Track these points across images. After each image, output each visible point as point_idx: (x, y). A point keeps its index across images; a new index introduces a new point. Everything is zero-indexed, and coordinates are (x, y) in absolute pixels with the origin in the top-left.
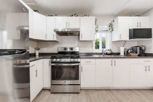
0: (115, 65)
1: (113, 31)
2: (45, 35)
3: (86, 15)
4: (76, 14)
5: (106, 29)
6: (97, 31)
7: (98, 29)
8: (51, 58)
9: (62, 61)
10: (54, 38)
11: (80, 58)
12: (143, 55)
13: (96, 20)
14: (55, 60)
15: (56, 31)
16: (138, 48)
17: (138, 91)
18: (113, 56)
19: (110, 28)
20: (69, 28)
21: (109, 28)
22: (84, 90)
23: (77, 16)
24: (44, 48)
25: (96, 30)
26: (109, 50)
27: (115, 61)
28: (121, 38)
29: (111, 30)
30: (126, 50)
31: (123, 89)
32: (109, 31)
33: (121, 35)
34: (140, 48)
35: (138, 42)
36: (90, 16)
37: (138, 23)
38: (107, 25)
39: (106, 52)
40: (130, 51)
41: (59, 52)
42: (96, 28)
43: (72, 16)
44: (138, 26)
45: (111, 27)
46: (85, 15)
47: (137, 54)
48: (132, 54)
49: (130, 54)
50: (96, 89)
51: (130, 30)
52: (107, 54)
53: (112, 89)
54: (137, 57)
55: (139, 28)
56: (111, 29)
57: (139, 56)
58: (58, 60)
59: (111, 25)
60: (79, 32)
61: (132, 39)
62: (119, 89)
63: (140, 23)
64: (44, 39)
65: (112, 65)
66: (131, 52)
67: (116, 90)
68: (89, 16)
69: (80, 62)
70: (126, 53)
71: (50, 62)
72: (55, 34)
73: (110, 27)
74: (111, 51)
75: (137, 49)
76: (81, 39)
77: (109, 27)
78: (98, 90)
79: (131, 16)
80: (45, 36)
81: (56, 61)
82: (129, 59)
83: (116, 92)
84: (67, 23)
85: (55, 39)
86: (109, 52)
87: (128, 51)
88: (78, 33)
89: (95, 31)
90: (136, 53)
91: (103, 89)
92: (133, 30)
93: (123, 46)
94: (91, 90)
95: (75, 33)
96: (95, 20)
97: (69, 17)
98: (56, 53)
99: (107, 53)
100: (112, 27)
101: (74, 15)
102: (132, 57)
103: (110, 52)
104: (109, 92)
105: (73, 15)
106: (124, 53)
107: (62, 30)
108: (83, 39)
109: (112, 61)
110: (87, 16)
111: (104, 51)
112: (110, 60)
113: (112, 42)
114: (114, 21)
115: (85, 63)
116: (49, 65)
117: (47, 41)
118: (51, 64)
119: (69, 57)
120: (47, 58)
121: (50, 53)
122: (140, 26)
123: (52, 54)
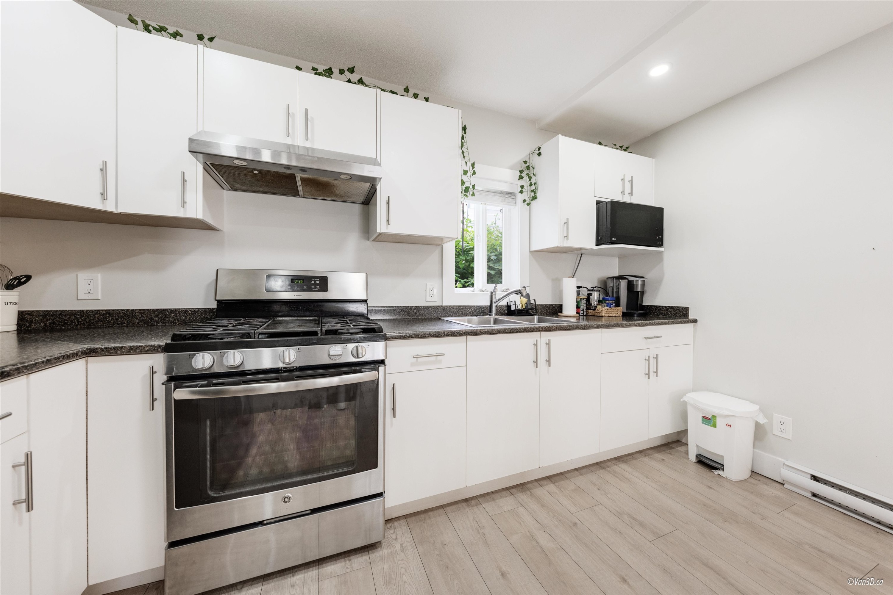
0: (548, 361)
1: (534, 198)
2: (103, 170)
3: (412, 92)
4: (352, 70)
5: (506, 188)
6: (467, 190)
7: (474, 180)
8: (167, 349)
9: (267, 365)
10: (184, 203)
11: (385, 338)
12: (640, 315)
13: (464, 129)
14: (202, 361)
15: (207, 155)
16: (624, 284)
17: (625, 462)
18: (535, 321)
19: (525, 182)
20: (308, 144)
21: (521, 182)
22: (403, 522)
23: (361, 82)
24: (83, 276)
25: (463, 183)
26: (518, 292)
27: (548, 344)
28: (567, 237)
29: (526, 195)
30: (584, 293)
31: (576, 469)
32: (520, 198)
33: (567, 223)
34: (631, 285)
35: (622, 257)
36: (436, 102)
37: (623, 180)
38: (512, 168)
39: (504, 303)
40: (595, 296)
41: (219, 302)
42: (465, 173)
43: (329, 73)
44: (623, 192)
45: (530, 178)
46: (407, 90)
47: (618, 311)
48: (604, 310)
49: (596, 307)
50: (466, 500)
51: (598, 203)
52: (509, 311)
53: (536, 481)
54: (620, 321)
55: (626, 199)
56: (527, 188)
57: (627, 316)
59: (528, 168)
60: (373, 182)
61: (606, 243)
62: (562, 474)
63: (631, 181)
64: (95, 203)
65: (536, 362)
66: (600, 301)
67: (549, 478)
68: (427, 100)
69: (382, 362)
70: (583, 305)
71: (161, 377)
73: (526, 178)
74: (528, 296)
75: (618, 288)
76: (381, 227)
77: (521, 178)
78: (473, 502)
79: (600, 143)
80: (98, 175)
81: (217, 369)
82: (599, 330)
83: (551, 487)
84: (293, 110)
85: (195, 210)
86: (519, 302)
87: (589, 295)
88: (367, 185)
89: (460, 188)
90: (618, 305)
91: (497, 492)
92: (609, 206)
93: (571, 273)
94: (441, 511)
95: (342, 187)
96: (461, 132)
97: (308, 77)
98: (194, 311)
99: (509, 307)
100: (533, 181)
101: (342, 72)
102: (604, 322)
103: (525, 300)
104: (523, 497)
105: (336, 71)
106: (578, 307)
108: (395, 228)
109: (536, 345)
110: (416, 96)
111: (499, 295)
112: (529, 339)
113: (532, 252)
114: (539, 154)
115: (412, 365)
116: (153, 400)
117: (121, 215)
118: (168, 394)
119: (315, 333)
120: (131, 348)
121: (142, 312)
122: (631, 194)
123: (157, 316)
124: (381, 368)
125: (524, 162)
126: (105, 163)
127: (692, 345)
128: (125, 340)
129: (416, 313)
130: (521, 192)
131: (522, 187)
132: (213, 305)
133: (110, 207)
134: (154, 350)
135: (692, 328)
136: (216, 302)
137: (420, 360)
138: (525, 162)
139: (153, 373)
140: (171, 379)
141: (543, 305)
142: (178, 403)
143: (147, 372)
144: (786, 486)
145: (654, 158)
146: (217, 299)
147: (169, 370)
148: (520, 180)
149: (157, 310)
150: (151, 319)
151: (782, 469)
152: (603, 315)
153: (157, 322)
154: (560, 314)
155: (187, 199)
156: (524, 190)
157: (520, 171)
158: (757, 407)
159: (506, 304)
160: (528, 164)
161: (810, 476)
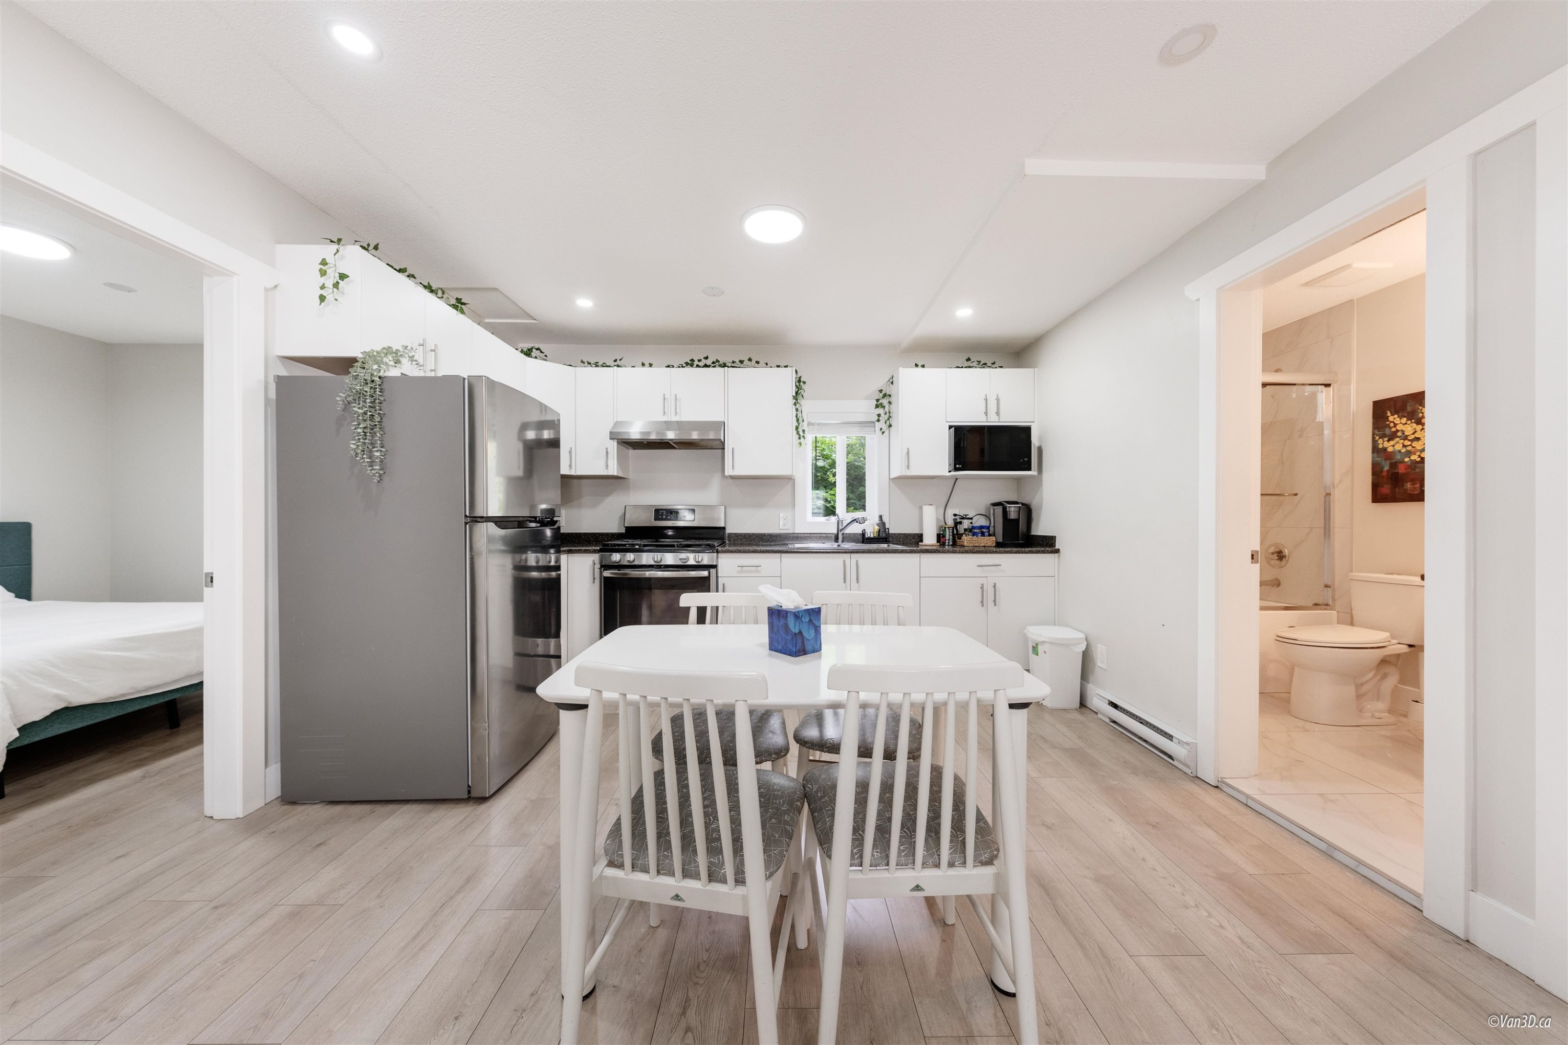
1: (891, 426)
2: (570, 452)
3: (755, 359)
4: (706, 358)
5: (865, 417)
8: (600, 551)
9: (644, 562)
10: (606, 467)
11: (717, 551)
13: (800, 381)
14: (616, 557)
15: (620, 439)
16: (999, 511)
19: (882, 410)
20: (677, 419)
21: (877, 411)
23: (714, 365)
28: (908, 467)
29: (884, 423)
32: (877, 426)
33: (908, 453)
37: (987, 399)
38: (868, 398)
39: (851, 530)
40: (966, 524)
41: (627, 528)
43: (691, 363)
44: (986, 413)
46: (751, 360)
47: (991, 541)
48: (966, 540)
49: (961, 536)
51: (955, 428)
52: (863, 539)
55: (992, 421)
56: (884, 416)
58: (630, 557)
59: (885, 395)
63: (997, 400)
65: (844, 580)
66: (966, 530)
68: (766, 364)
69: (717, 567)
70: (948, 535)
71: (598, 566)
72: (614, 445)
73: (881, 407)
74: (884, 527)
76: (729, 471)
77: (878, 406)
80: (568, 455)
81: (622, 563)
82: (917, 555)
84: (667, 396)
85: (613, 470)
86: (875, 532)
87: (957, 523)
88: (717, 442)
90: (993, 533)
92: (971, 431)
93: (944, 500)
95: (702, 443)
98: (613, 534)
99: (863, 534)
100: (888, 409)
101: (699, 361)
103: (881, 531)
105: (695, 360)
106: (940, 536)
107: (649, 433)
108: (740, 471)
109: (844, 564)
110: (758, 363)
111: (845, 524)
112: (838, 559)
113: (890, 479)
114: (892, 383)
115: (738, 572)
116: (594, 579)
117: (577, 476)
118: (601, 573)
119: (673, 546)
120: (585, 550)
121: (585, 534)
122: (998, 413)
123: (592, 538)
124: (713, 571)
125: (879, 391)
126: (571, 449)
127: (1056, 577)
128: (583, 547)
129: (769, 539)
130: (878, 420)
131: (879, 415)
132: (623, 531)
133: (573, 473)
134: (595, 552)
135: (1056, 559)
136: (625, 528)
137: (744, 568)
138: (881, 391)
139: (594, 564)
140: (602, 566)
141: (906, 534)
142: (605, 578)
143: (591, 563)
144: (1100, 716)
145: (1036, 368)
146: (625, 526)
147: (601, 562)
148: (877, 409)
149: (593, 533)
150: (589, 539)
151: (1095, 698)
152: (965, 544)
153: (593, 541)
154: (920, 543)
155: (609, 464)
156: (880, 418)
157: (877, 400)
158: (1083, 636)
159: (861, 532)
160: (884, 392)
161: (1107, 702)
